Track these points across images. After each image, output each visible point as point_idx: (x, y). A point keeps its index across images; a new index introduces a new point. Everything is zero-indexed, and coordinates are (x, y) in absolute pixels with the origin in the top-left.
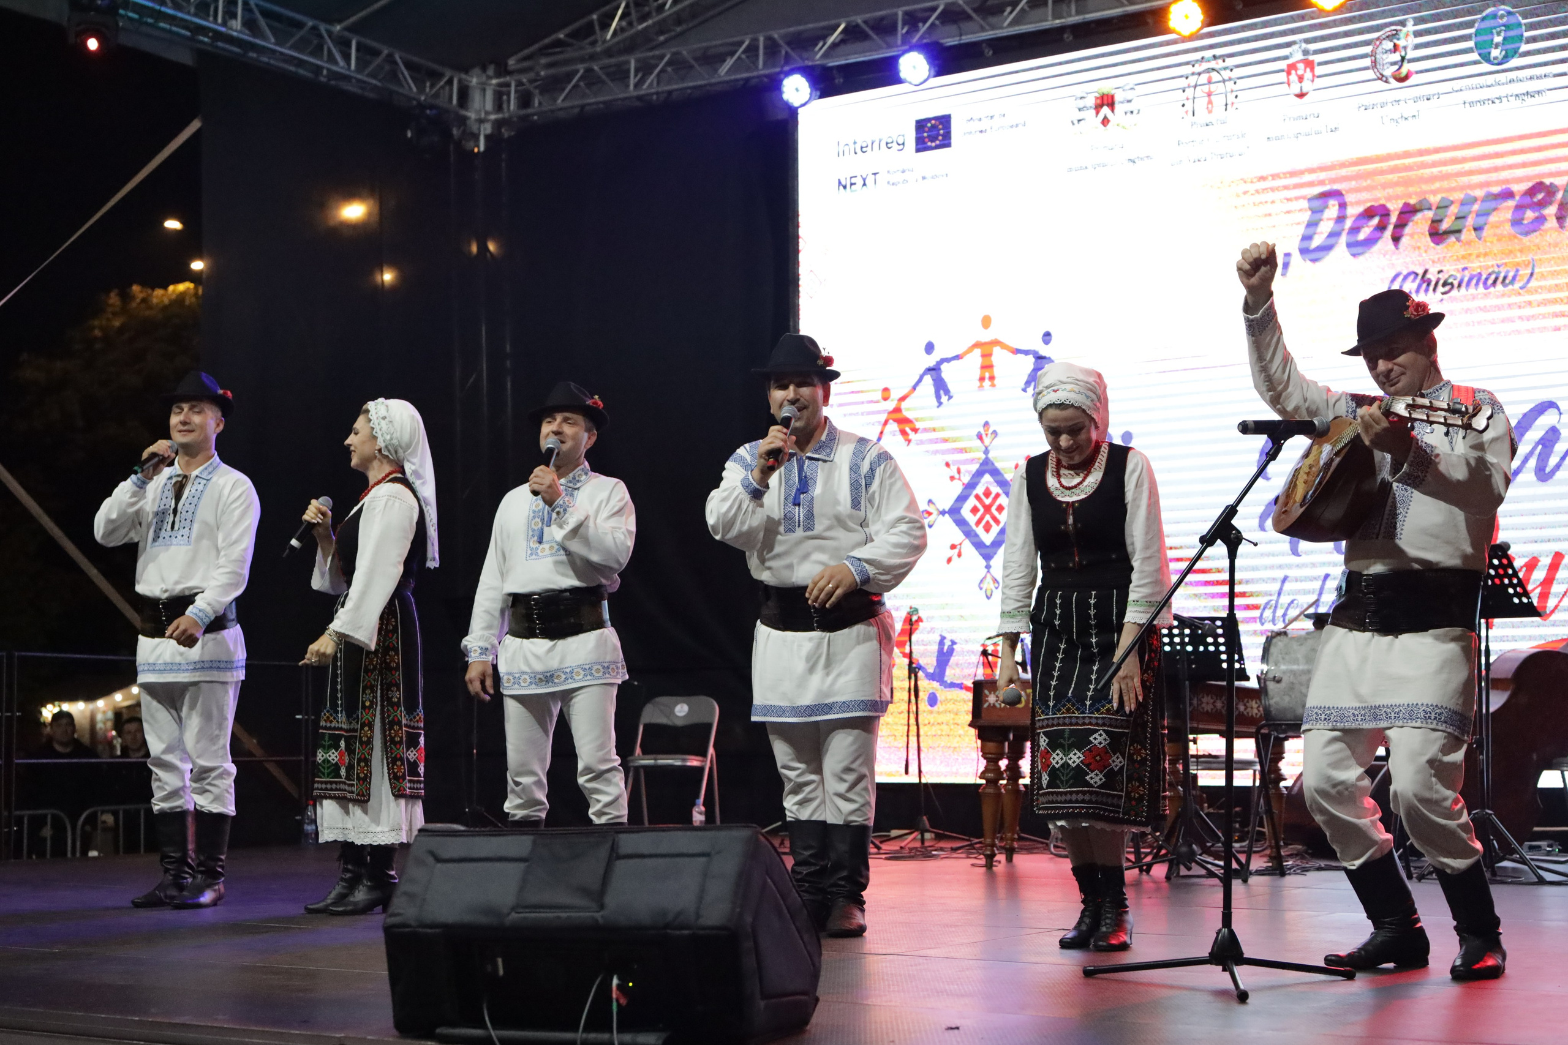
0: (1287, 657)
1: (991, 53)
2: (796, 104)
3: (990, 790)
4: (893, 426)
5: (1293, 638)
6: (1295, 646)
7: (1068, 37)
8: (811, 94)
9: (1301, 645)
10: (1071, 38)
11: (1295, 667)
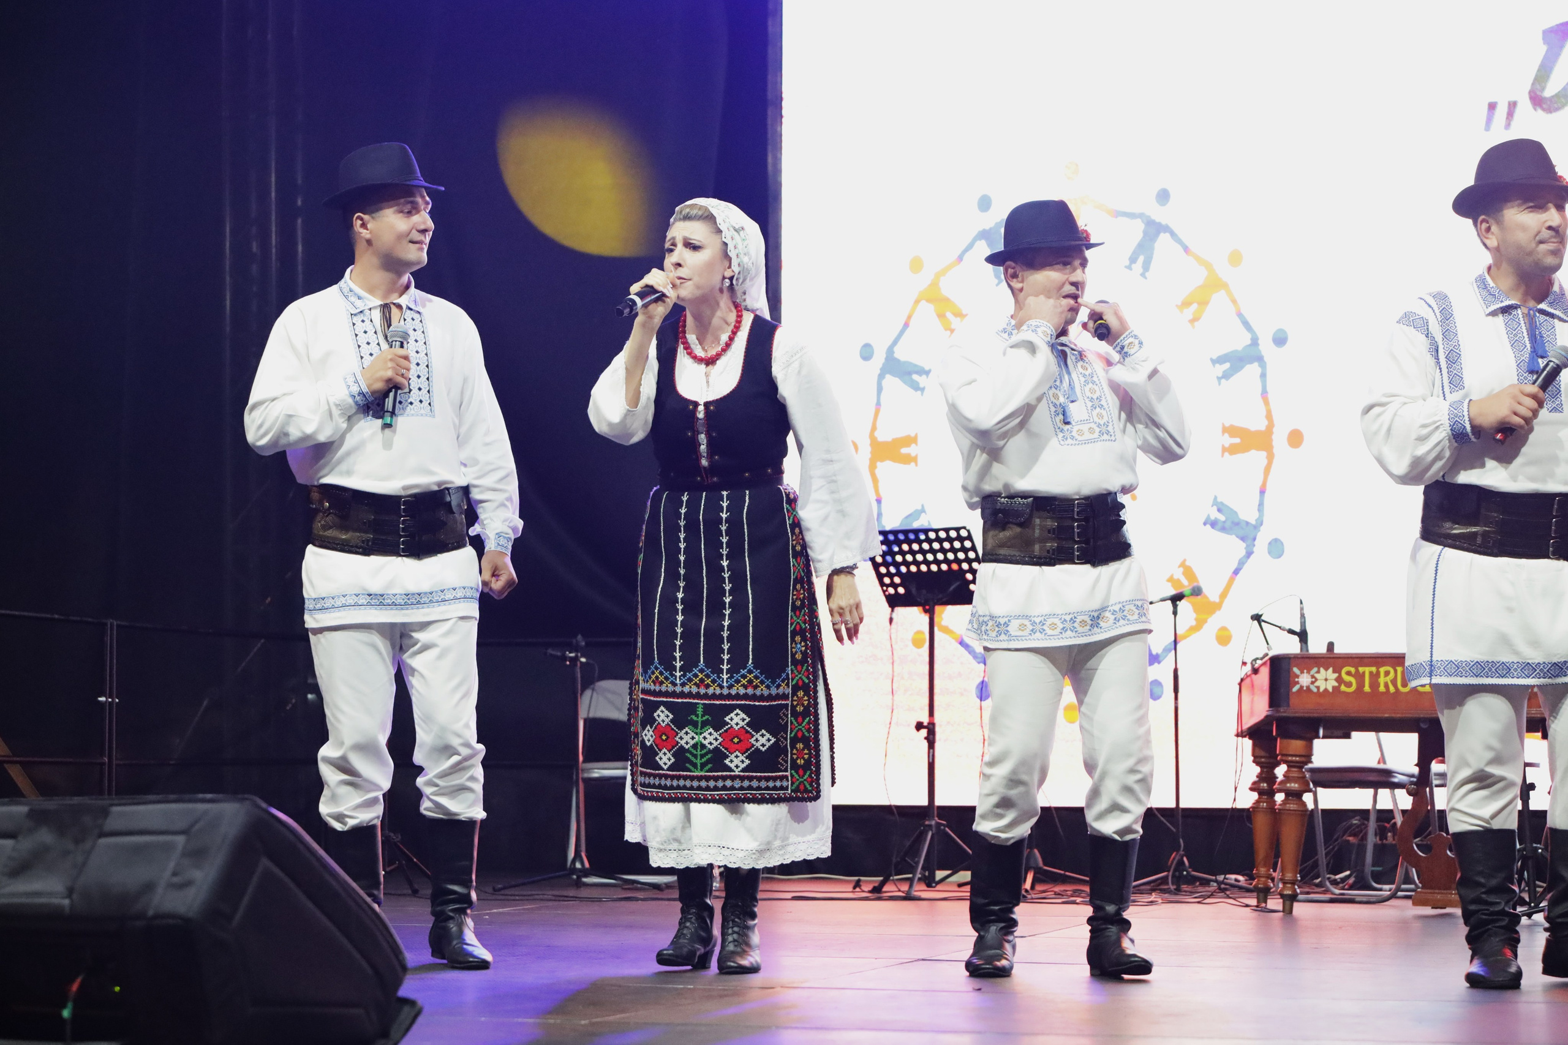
3: (1292, 806)
4: (927, 310)
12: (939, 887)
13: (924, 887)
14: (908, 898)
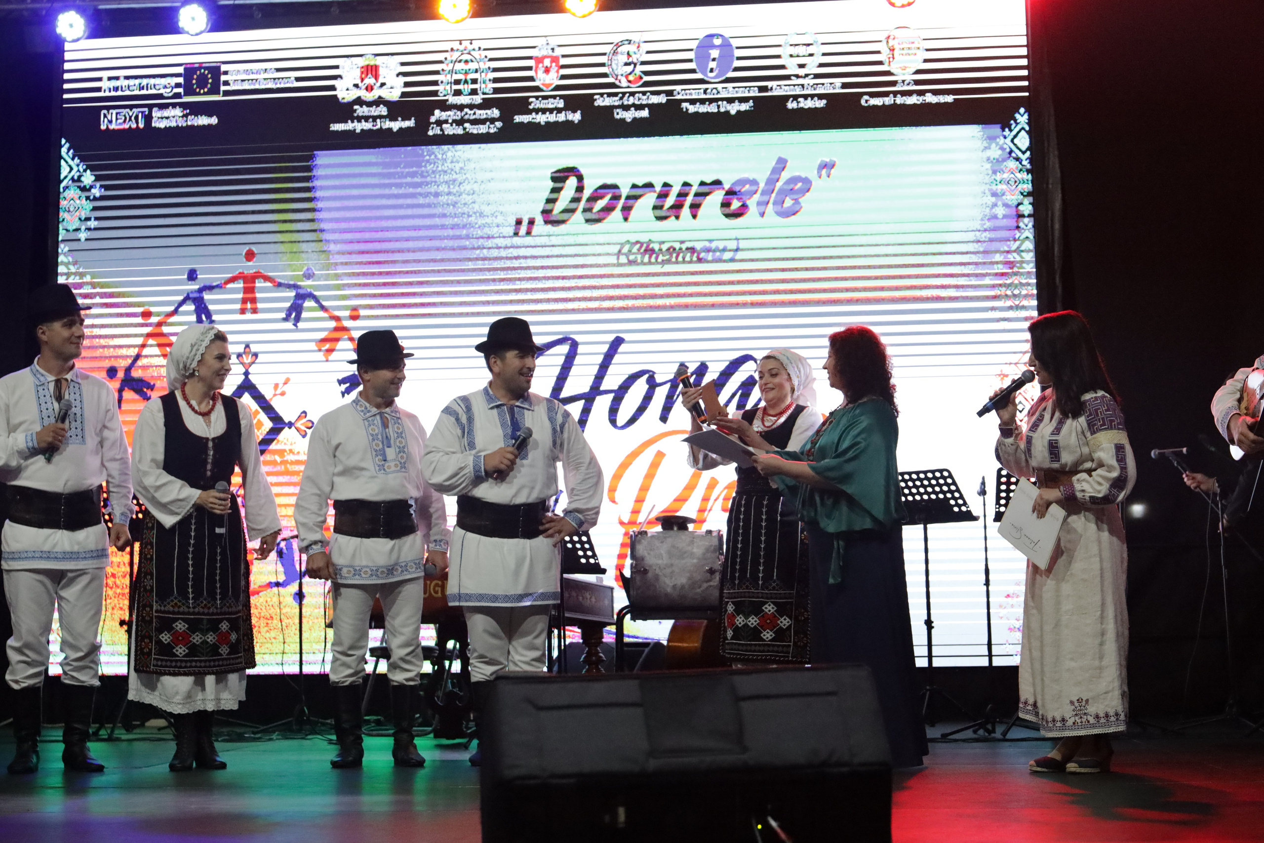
0: (652, 553)
1: (260, 15)
2: (68, 39)
5: (653, 537)
6: (657, 543)
7: (335, 10)
8: (85, 32)
9: (662, 542)
10: (338, 11)
11: (660, 562)
12: (135, 731)
13: (124, 732)
14: (110, 739)
